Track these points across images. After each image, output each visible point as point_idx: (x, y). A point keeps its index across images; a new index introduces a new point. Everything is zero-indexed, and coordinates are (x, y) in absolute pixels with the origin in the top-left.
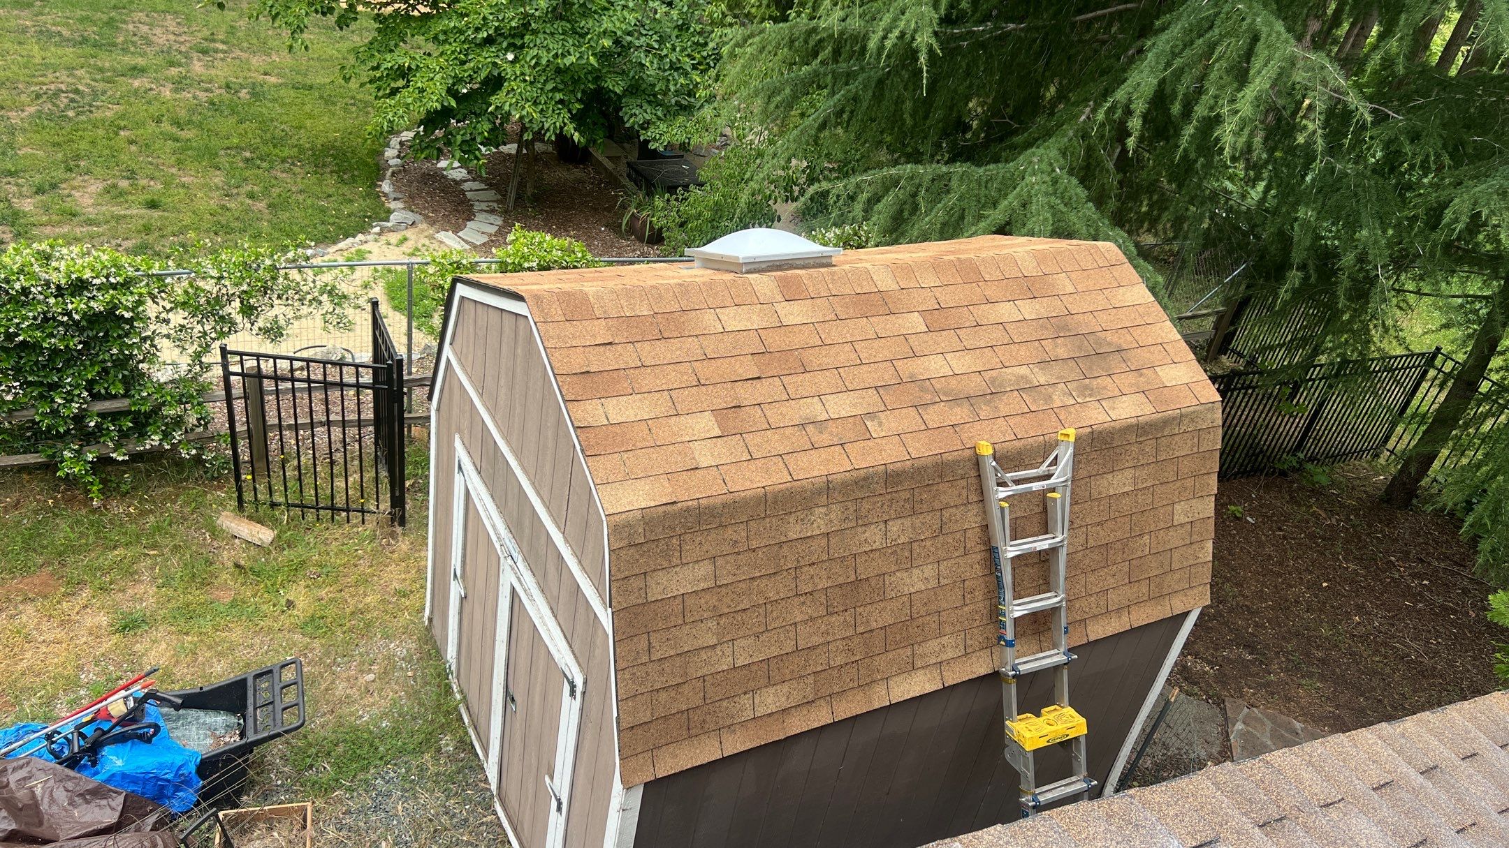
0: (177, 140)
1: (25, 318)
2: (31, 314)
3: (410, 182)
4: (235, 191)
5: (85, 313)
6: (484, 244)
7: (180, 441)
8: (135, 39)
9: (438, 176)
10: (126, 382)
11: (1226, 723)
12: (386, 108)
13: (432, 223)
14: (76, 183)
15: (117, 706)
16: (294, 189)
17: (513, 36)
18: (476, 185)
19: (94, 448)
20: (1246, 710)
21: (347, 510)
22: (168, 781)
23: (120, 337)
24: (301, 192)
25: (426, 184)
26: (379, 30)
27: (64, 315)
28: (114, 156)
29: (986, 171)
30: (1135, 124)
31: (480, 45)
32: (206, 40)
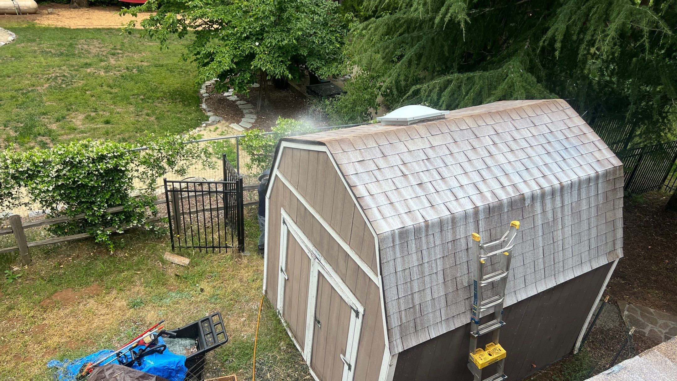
0: (111, 93)
1: (81, 174)
2: (83, 172)
3: (214, 104)
4: (141, 113)
5: (105, 170)
6: (250, 128)
7: (145, 223)
8: (83, 51)
9: (225, 100)
10: (121, 198)
11: (620, 313)
12: (205, 71)
13: (227, 120)
14: (72, 116)
15: (148, 338)
16: (165, 110)
17: (258, 35)
18: (242, 102)
19: (109, 229)
20: (627, 306)
21: (220, 247)
22: (173, 369)
23: (119, 179)
24: (168, 111)
25: (220, 103)
26: (197, 37)
27: (96, 171)
28: (86, 103)
29: (490, 73)
30: (558, 45)
31: (243, 40)
32: (113, 49)
